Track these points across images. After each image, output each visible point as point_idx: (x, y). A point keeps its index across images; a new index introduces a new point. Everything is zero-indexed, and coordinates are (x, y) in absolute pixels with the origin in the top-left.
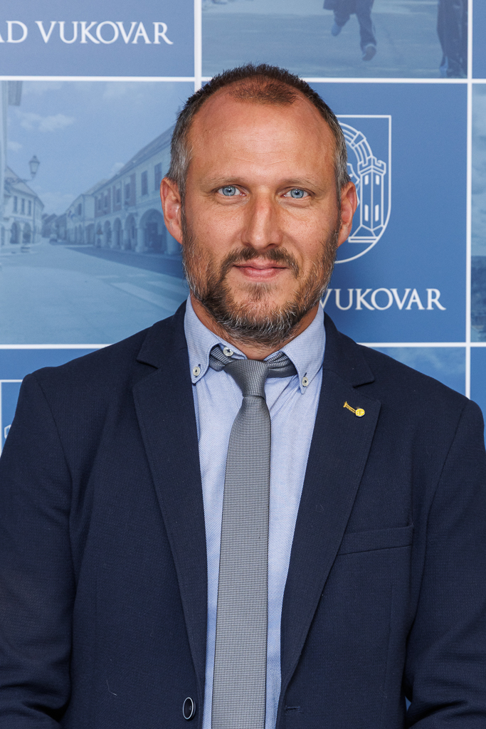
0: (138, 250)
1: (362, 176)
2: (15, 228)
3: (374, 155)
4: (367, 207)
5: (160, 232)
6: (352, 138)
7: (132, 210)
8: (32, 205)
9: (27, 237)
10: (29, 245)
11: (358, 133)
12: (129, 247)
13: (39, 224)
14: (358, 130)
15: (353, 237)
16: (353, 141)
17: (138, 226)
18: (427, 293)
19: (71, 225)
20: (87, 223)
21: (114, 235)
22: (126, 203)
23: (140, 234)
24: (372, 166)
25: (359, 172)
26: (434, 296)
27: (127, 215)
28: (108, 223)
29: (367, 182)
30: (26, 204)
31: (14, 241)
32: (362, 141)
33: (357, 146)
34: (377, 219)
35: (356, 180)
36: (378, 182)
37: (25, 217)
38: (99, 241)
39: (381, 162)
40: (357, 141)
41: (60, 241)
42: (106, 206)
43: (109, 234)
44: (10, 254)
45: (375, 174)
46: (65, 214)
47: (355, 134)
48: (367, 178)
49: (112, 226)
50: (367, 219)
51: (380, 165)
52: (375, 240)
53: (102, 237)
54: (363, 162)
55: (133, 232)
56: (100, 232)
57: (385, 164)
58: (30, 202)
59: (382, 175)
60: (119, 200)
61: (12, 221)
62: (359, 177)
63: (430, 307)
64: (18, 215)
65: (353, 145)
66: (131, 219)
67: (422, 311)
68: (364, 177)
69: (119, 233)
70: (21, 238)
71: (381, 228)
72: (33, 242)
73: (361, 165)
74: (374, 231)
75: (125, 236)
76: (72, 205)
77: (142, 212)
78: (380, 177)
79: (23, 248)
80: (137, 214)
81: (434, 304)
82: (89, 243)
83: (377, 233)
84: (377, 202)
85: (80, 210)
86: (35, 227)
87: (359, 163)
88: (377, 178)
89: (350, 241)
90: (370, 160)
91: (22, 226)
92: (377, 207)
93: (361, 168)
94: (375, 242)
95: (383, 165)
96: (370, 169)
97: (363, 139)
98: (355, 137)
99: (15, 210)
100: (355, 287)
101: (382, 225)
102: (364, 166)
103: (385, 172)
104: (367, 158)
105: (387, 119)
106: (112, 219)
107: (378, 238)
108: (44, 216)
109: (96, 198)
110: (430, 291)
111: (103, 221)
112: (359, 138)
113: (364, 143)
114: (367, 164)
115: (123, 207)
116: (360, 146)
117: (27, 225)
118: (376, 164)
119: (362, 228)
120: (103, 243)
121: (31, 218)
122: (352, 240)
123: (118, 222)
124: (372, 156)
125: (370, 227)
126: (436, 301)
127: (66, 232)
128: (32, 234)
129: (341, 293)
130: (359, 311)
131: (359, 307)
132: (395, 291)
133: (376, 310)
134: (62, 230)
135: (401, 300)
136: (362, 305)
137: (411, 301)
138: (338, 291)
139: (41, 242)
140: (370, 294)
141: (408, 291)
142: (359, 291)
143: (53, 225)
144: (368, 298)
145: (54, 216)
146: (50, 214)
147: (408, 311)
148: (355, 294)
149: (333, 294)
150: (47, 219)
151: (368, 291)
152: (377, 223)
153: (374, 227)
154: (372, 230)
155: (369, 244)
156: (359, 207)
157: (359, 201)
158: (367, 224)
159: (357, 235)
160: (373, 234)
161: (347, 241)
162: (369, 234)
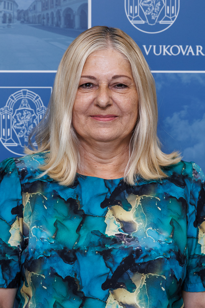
0: (61, 26)
2: (5, 16)
4: (168, 7)
5: (72, 18)
7: (59, 8)
8: (13, 5)
9: (10, 20)
10: (11, 24)
12: (58, 25)
13: (16, 14)
15: (162, 21)
17: (61, 15)
18: (196, 48)
19: (30, 15)
20: (38, 14)
21: (50, 19)
22: (56, 5)
23: (63, 19)
26: (199, 49)
27: (56, 10)
28: (48, 14)
30: (10, 5)
31: (4, 22)
34: (173, 12)
37: (9, 11)
38: (44, 22)
41: (25, 22)
42: (47, 6)
43: (48, 19)
44: (2, 28)
46: (28, 10)
49: (50, 15)
50: (168, 12)
52: (172, 23)
53: (45, 21)
55: (59, 18)
56: (44, 18)
58: (11, 4)
60: (53, 3)
61: (3, 13)
63: (197, 54)
64: (6, 10)
66: (58, 12)
67: (194, 56)
69: (53, 18)
70: (7, 21)
71: (175, 17)
72: (13, 23)
74: (172, 19)
75: (55, 20)
76: (31, 5)
77: (63, 9)
79: (8, 25)
80: (61, 10)
81: (199, 53)
82: (39, 23)
85: (35, 8)
86: (14, 16)
91: (8, 15)
92: (173, 7)
94: (172, 24)
99: (5, 8)
100: (162, 45)
101: (175, 16)
106: (49, 12)
107: (173, 22)
108: (18, 10)
109: (42, 2)
110: (197, 47)
111: (45, 13)
115: (55, 7)
117: (10, 15)
119: (166, 17)
120: (45, 23)
121: (12, 11)
122: (161, 22)
123: (52, 13)
125: (170, 16)
126: (200, 51)
127: (28, 18)
128: (12, 19)
129: (156, 47)
130: (164, 56)
131: (164, 54)
132: (181, 46)
133: (172, 55)
134: (26, 17)
135: (184, 51)
136: (166, 53)
137: (189, 51)
138: (154, 47)
139: (17, 23)
140: (170, 48)
141: (187, 46)
142: (164, 46)
143: (22, 15)
144: (168, 50)
145: (22, 10)
146: (21, 9)
147: (187, 56)
148: (162, 48)
149: (152, 48)
150: (19, 12)
151: (169, 46)
152: (173, 15)
153: (172, 16)
154: (171, 18)
155: (169, 25)
156: (164, 7)
157: (165, 4)
158: (168, 15)
159: (163, 20)
160: (171, 20)
161: (159, 23)
162: (169, 20)
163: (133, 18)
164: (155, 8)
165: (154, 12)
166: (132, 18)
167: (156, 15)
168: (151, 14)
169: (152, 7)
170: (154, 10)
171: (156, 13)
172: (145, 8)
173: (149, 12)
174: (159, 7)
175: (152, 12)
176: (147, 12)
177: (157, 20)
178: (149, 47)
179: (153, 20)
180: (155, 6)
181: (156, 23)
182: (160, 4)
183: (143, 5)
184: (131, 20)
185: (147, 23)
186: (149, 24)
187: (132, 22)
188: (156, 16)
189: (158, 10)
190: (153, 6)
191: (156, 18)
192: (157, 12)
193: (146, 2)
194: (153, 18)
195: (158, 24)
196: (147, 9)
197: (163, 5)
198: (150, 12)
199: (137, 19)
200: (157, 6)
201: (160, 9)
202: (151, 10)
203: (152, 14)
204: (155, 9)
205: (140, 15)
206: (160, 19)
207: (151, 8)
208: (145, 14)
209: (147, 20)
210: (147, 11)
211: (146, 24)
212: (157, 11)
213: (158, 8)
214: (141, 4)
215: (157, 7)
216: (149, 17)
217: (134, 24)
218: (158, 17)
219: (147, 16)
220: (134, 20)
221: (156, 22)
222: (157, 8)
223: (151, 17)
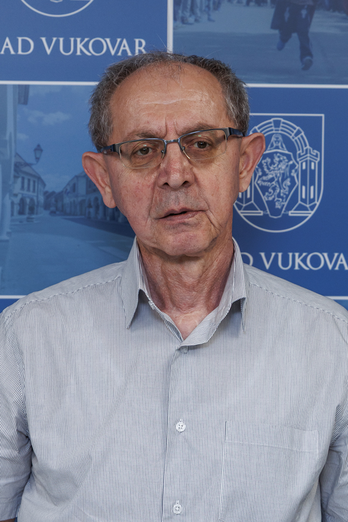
1: (300, 162)
2: (22, 201)
3: (310, 146)
4: (304, 188)
6: (293, 132)
8: (36, 184)
9: (32, 210)
10: (33, 216)
11: (298, 128)
12: (114, 218)
13: (42, 199)
14: (298, 126)
15: (292, 211)
16: (293, 134)
19: (67, 200)
20: (80, 199)
21: (101, 208)
24: (308, 155)
25: (298, 160)
28: (96, 199)
29: (304, 167)
30: (32, 183)
31: (21, 212)
32: (300, 135)
33: (296, 138)
34: (312, 197)
35: (295, 166)
36: (313, 167)
37: (31, 193)
38: (89, 213)
39: (315, 151)
40: (296, 135)
41: (58, 213)
44: (18, 223)
45: (311, 162)
46: (62, 192)
47: (295, 129)
48: (304, 164)
49: (100, 201)
50: (304, 197)
51: (315, 154)
52: (310, 214)
53: (92, 210)
54: (301, 151)
56: (90, 206)
57: (319, 153)
58: (34, 182)
59: (317, 162)
61: (20, 196)
62: (298, 163)
64: (25, 192)
65: (293, 138)
68: (302, 164)
70: (27, 210)
71: (315, 205)
72: (37, 214)
73: (299, 154)
74: (310, 207)
76: (68, 184)
78: (315, 163)
79: (28, 218)
82: (81, 215)
83: (312, 208)
84: (312, 183)
85: (74, 188)
86: (38, 202)
87: (298, 152)
88: (313, 164)
89: (290, 215)
90: (307, 150)
91: (28, 201)
92: (312, 188)
93: (300, 156)
94: (310, 216)
95: (317, 154)
96: (307, 157)
97: (301, 133)
98: (295, 131)
99: (23, 188)
100: (294, 251)
101: (316, 202)
102: (302, 154)
103: (319, 159)
104: (305, 148)
105: (321, 117)
107: (313, 212)
108: (45, 193)
109: (87, 179)
111: (92, 197)
112: (298, 133)
113: (302, 137)
114: (304, 153)
116: (299, 139)
117: (32, 200)
118: (312, 153)
119: (300, 205)
120: (93, 215)
121: (35, 194)
122: (292, 213)
124: (308, 147)
125: (306, 203)
127: (63, 206)
128: (35, 208)
129: (283, 256)
130: (297, 270)
131: (297, 268)
132: (326, 255)
133: (311, 270)
134: (60, 205)
135: (331, 262)
136: (299, 266)
137: (339, 263)
138: (280, 255)
139: (43, 214)
140: (306, 257)
141: (336, 255)
142: (297, 255)
143: (53, 200)
144: (304, 260)
145: (53, 193)
146: (50, 191)
147: (337, 271)
148: (294, 257)
149: (276, 257)
150: (48, 195)
151: (304, 254)
152: (312, 201)
153: (310, 203)
154: (308, 206)
155: (306, 217)
156: (298, 187)
157: (298, 182)
158: (304, 201)
159: (295, 210)
160: (309, 209)
161: (288, 215)
162: (305, 209)
163: (244, 205)
164: (280, 189)
165: (279, 196)
166: (242, 206)
167: (283, 201)
168: (274, 199)
169: (276, 186)
170: (280, 192)
171: (282, 198)
172: (265, 189)
173: (271, 196)
174: (289, 187)
175: (276, 196)
176: (268, 197)
177: (284, 209)
178: (271, 255)
179: (278, 209)
180: (281, 185)
181: (283, 214)
182: (291, 182)
183: (260, 185)
184: (240, 209)
185: (268, 215)
186: (270, 216)
187: (242, 213)
188: (283, 203)
189: (287, 193)
190: (278, 186)
191: (283, 205)
192: (285, 196)
193: (267, 180)
194: (278, 206)
195: (286, 216)
196: (268, 191)
197: (295, 184)
198: (273, 197)
199: (251, 207)
200: (285, 185)
201: (290, 192)
202: (274, 192)
203: (276, 199)
204: (282, 191)
205: (255, 201)
206: (289, 208)
207: (274, 189)
208: (265, 199)
209: (268, 210)
210: (267, 194)
211: (265, 216)
212: (285, 194)
213: (287, 189)
214: (257, 183)
215: (284, 187)
216: (271, 204)
217: (245, 216)
218: (286, 204)
219: (267, 202)
220: (244, 209)
221: (283, 212)
222: (285, 189)
223: (275, 205)
